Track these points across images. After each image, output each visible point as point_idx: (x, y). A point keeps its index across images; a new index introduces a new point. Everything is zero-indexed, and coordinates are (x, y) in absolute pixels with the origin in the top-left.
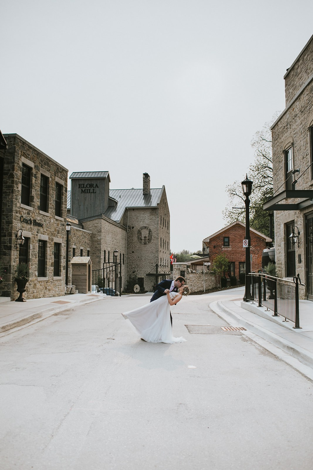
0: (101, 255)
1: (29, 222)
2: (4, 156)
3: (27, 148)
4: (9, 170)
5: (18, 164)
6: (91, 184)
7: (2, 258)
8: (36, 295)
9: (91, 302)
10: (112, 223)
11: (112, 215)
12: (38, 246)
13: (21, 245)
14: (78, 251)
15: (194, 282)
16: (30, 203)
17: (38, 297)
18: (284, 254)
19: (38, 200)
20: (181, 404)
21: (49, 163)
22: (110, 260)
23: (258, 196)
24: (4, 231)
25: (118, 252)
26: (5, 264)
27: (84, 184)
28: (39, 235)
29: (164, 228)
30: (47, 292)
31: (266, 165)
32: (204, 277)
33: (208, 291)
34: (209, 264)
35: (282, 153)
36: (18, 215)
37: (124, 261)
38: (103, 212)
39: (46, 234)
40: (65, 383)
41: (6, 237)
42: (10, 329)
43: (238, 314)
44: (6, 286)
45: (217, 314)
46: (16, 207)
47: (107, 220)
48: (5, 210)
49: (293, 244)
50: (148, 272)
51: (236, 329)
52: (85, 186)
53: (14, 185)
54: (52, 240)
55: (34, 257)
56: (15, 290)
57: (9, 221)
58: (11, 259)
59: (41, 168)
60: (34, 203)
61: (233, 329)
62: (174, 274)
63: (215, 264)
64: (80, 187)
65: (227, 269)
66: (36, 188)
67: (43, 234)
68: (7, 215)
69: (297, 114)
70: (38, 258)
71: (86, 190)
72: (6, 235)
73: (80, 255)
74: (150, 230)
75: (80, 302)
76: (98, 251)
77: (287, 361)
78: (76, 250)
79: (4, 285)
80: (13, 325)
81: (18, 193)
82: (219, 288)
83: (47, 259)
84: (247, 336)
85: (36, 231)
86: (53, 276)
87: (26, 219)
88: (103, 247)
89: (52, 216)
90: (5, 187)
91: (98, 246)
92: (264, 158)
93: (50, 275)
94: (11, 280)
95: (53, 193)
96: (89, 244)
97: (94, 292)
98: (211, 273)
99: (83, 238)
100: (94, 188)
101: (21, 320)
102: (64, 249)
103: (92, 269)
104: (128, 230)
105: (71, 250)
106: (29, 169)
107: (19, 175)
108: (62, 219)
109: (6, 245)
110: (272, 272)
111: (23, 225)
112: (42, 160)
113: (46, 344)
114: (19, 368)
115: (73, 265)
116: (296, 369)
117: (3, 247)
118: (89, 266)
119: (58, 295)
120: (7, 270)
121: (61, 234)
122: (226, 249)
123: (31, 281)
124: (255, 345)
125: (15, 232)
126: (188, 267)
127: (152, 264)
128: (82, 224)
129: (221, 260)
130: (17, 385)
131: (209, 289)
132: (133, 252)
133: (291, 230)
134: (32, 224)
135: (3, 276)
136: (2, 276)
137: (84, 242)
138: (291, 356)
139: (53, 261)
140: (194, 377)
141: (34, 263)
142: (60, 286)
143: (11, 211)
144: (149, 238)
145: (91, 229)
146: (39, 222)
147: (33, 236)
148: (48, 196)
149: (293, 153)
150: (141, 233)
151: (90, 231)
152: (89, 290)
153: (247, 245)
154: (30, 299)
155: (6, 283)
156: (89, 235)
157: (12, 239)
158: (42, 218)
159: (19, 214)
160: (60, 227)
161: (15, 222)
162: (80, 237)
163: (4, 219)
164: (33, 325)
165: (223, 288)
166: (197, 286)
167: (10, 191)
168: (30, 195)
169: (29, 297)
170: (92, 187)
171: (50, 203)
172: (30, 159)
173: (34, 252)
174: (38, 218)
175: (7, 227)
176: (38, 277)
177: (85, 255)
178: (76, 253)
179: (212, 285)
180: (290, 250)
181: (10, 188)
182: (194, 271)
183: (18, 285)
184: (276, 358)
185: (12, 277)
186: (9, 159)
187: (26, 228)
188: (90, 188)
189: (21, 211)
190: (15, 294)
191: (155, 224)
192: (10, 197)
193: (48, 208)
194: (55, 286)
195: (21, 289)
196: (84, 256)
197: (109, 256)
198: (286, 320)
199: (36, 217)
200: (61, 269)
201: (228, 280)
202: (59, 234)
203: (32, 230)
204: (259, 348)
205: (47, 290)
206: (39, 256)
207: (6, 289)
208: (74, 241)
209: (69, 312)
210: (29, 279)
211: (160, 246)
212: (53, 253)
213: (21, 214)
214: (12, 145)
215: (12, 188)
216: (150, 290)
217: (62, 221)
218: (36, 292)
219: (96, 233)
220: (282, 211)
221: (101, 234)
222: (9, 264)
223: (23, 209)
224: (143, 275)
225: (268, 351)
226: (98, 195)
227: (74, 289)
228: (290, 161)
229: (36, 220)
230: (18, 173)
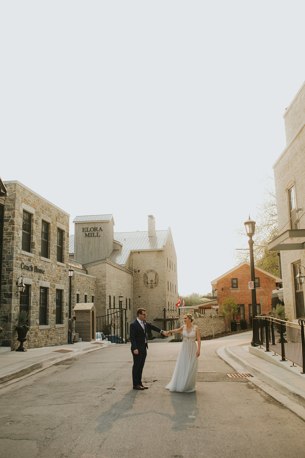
0: (106, 300)
1: (30, 268)
2: (5, 203)
3: (28, 194)
4: (10, 217)
5: (19, 210)
6: (95, 228)
7: (2, 306)
8: (38, 344)
9: (95, 350)
10: (117, 267)
11: (117, 259)
12: (39, 293)
13: (21, 292)
14: (82, 297)
15: (202, 326)
16: (31, 249)
17: (40, 346)
18: (292, 295)
19: (39, 246)
20: (176, 456)
21: (50, 209)
22: (115, 305)
23: (266, 235)
24: (4, 278)
25: (123, 297)
26: (6, 313)
27: (87, 228)
28: (40, 281)
29: (170, 271)
30: (49, 341)
31: (272, 203)
32: (213, 321)
33: (217, 336)
34: (218, 307)
35: (285, 192)
36: (18, 261)
37: (131, 307)
38: (107, 256)
39: (48, 280)
40: (59, 436)
41: (6, 284)
42: (9, 380)
43: (245, 360)
44: (6, 335)
45: (224, 360)
46: (17, 253)
47: (112, 264)
48: (5, 257)
49: (300, 284)
50: (156, 318)
51: (242, 375)
52: (89, 230)
53: (14, 232)
54: (54, 286)
55: (35, 305)
56: (15, 339)
57: (9, 268)
58: (11, 307)
59: (42, 214)
60: (35, 249)
61: (239, 375)
62: (182, 319)
63: (224, 307)
64: (84, 231)
65: (236, 313)
66: (37, 234)
67: (45, 281)
68: (7, 262)
69: (297, 153)
70: (39, 305)
71: (90, 234)
72: (6, 282)
73: (84, 301)
74: (156, 273)
75: (83, 350)
76: (102, 296)
77: (292, 409)
78: (80, 296)
79: (4, 334)
80: (11, 376)
81: (18, 239)
82: (229, 332)
83: (49, 306)
84: (253, 383)
85: (37, 278)
86: (55, 323)
87: (27, 266)
88: (108, 292)
89: (54, 262)
90: (6, 234)
91: (102, 291)
92: (271, 196)
93: (52, 323)
94: (12, 329)
95: (54, 239)
96: (93, 290)
97: (99, 339)
98: (220, 317)
99: (87, 284)
100: (98, 232)
101: (20, 370)
102: (66, 296)
103: (96, 316)
104: (134, 274)
105: (75, 296)
106: (30, 215)
107: (20, 221)
108: (64, 265)
109: (7, 293)
110: (281, 314)
111: (24, 272)
112: (43, 206)
113: (44, 395)
114: (13, 422)
115: (77, 311)
116: (301, 417)
117: (3, 294)
118: (93, 312)
119: (61, 344)
120: (7, 319)
121: (63, 280)
122: (234, 291)
123: (32, 330)
124: (260, 392)
125: (16, 279)
126: (196, 311)
127: (159, 309)
128: (86, 269)
129: (230, 302)
130: (10, 439)
131: (218, 334)
132: (139, 297)
133: (298, 270)
134: (34, 271)
135: (3, 325)
136: (1, 325)
137: (88, 288)
138: (297, 403)
139: (55, 309)
140: (193, 428)
141: (35, 311)
142: (63, 334)
143: (11, 258)
144: (156, 282)
145: (95, 273)
146: (40, 269)
147: (34, 283)
148: (49, 241)
149: (296, 192)
150: (147, 277)
151: (94, 275)
152: (93, 338)
153: (253, 287)
154: (31, 348)
155: (7, 332)
156: (93, 280)
157: (13, 287)
158: (44, 264)
159: (20, 261)
160: (62, 273)
161: (15, 269)
162: (84, 282)
163: (4, 266)
164: (32, 376)
165: (233, 332)
166: (206, 331)
167: (10, 238)
168: (31, 241)
169: (30, 346)
170: (96, 230)
171: (52, 249)
172: (31, 205)
173: (35, 299)
174: (40, 265)
175: (7, 274)
176: (40, 325)
177: (89, 301)
178: (80, 299)
179: (221, 329)
180: (298, 291)
181: (10, 235)
182: (202, 315)
183: (18, 334)
184: (281, 405)
185: (13, 326)
186: (9, 206)
187: (27, 274)
188: (94, 232)
189: (22, 258)
190: (16, 344)
191: (162, 267)
192: (11, 244)
193: (49, 254)
194: (57, 334)
195: (22, 338)
196: (89, 303)
197: (114, 301)
198: (293, 365)
199: (38, 264)
200: (64, 316)
201: (237, 324)
202: (61, 280)
203: (33, 277)
204: (265, 395)
205: (49, 339)
206: (40, 303)
207: (6, 339)
208: (78, 286)
209: (71, 361)
210: (30, 327)
211: (168, 289)
212: (55, 300)
213: (22, 261)
214: (13, 192)
215: (13, 234)
216: (157, 336)
217: (64, 267)
218: (38, 341)
219: (101, 278)
220: (288, 251)
221: (105, 279)
222: (10, 312)
223: (24, 256)
224: (150, 320)
225: (273, 398)
226: (102, 239)
227: (77, 337)
228: (293, 199)
229: (37, 267)
230: (19, 219)
